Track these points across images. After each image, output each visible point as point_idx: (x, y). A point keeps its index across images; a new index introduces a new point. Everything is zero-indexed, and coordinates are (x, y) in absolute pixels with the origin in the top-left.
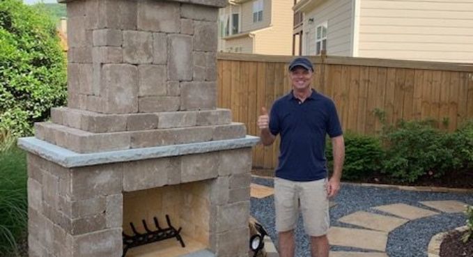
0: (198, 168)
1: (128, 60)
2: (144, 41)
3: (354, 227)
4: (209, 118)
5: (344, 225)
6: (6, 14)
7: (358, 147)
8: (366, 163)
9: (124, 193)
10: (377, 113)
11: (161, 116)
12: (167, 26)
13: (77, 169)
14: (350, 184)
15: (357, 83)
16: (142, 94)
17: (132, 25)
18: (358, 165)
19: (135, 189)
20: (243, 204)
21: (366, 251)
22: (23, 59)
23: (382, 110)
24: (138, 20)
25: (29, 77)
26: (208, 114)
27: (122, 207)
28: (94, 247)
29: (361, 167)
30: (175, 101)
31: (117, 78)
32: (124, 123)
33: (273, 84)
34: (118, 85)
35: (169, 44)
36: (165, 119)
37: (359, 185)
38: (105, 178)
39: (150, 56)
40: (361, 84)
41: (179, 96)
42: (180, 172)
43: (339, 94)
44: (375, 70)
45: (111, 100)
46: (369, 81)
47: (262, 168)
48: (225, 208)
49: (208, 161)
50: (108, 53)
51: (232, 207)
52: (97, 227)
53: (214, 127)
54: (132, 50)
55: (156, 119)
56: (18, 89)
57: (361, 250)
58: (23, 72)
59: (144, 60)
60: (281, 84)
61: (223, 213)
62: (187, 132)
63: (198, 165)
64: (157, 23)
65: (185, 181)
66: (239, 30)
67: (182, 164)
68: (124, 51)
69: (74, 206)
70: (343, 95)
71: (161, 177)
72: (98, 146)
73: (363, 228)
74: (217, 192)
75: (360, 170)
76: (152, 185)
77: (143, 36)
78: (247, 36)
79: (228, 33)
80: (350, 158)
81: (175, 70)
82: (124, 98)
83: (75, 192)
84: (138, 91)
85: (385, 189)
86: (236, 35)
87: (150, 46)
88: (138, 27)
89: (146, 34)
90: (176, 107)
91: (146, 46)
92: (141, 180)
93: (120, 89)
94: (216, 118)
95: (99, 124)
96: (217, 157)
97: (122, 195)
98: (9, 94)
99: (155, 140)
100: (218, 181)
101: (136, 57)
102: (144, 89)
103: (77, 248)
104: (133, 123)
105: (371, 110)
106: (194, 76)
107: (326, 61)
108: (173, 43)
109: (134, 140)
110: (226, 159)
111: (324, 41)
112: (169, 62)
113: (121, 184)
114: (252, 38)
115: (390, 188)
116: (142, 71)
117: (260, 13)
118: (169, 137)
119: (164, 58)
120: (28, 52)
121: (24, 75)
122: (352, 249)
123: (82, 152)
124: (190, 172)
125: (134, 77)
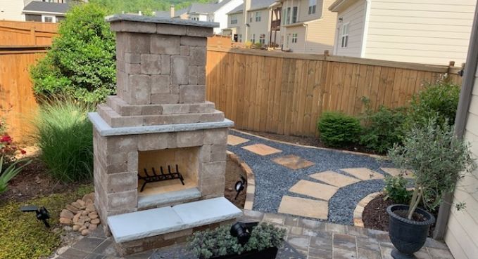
0: (189, 139)
1: (144, 72)
2: (155, 60)
3: (318, 181)
4: (199, 109)
5: (312, 180)
6: (98, 26)
7: (342, 124)
8: (347, 136)
9: (139, 151)
10: (363, 100)
11: (165, 106)
12: (170, 51)
13: (109, 137)
14: (334, 150)
15: (351, 76)
16: (153, 92)
17: (147, 51)
18: (340, 138)
19: (146, 150)
20: (220, 163)
21: (315, 199)
22: (106, 57)
23: (368, 98)
24: (151, 48)
25: (111, 68)
26: (198, 106)
27: (137, 160)
28: (120, 182)
29: (342, 139)
30: (176, 97)
31: (137, 83)
32: (140, 110)
33: (288, 74)
34: (137, 87)
35: (171, 61)
36: (167, 109)
37: (340, 151)
38: (127, 143)
39: (159, 69)
40: (354, 77)
41: (179, 94)
42: (176, 141)
43: (336, 83)
44: (365, 67)
45: (133, 96)
46: (359, 75)
47: (276, 133)
48: (208, 165)
49: (196, 136)
50: (132, 68)
51: (214, 164)
52: (122, 170)
53: (201, 114)
54: (147, 66)
55: (161, 109)
56: (103, 76)
57: (312, 198)
58: (107, 65)
59: (155, 72)
60: (294, 74)
61: (206, 167)
62: (181, 117)
63: (189, 137)
64: (164, 49)
65: (179, 146)
66: (297, 20)
67: (178, 137)
68: (142, 67)
69: (108, 157)
70: (339, 85)
71: (164, 144)
72: (122, 123)
73: (324, 183)
74: (204, 154)
75: (341, 142)
76: (157, 148)
77: (154, 58)
78: (301, 25)
79: (289, 20)
80: (335, 132)
81: (176, 78)
82: (142, 95)
83: (108, 150)
84: (150, 90)
85: (359, 156)
86: (294, 24)
87: (159, 63)
88: (151, 52)
89: (156, 56)
90: (177, 101)
91: (156, 63)
92: (150, 145)
93: (138, 90)
94: (203, 109)
95: (125, 111)
96: (202, 133)
97: (137, 153)
98: (97, 79)
99: (160, 121)
100: (203, 148)
101: (149, 70)
102: (154, 90)
103: (110, 181)
104: (146, 111)
105: (359, 97)
106: (190, 81)
108: (175, 61)
109: (146, 121)
110: (209, 135)
111: (347, 37)
112: (172, 74)
113: (137, 146)
114: (305, 27)
115: (363, 156)
116: (154, 79)
117: (314, 7)
118: (169, 120)
119: (168, 71)
120: (110, 52)
121: (107, 67)
122: (306, 197)
123: (112, 127)
124: (183, 141)
125: (148, 82)
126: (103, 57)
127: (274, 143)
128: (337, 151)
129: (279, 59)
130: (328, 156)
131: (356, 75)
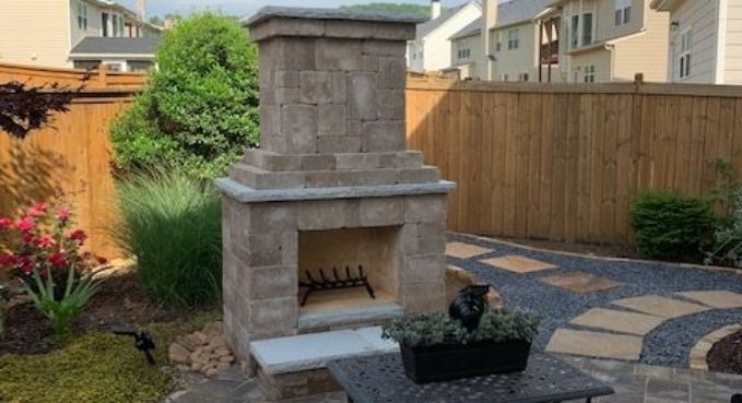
0: (380, 213)
1: (305, 100)
2: (323, 80)
3: (628, 310)
4: (395, 161)
5: (613, 307)
6: (221, 48)
7: (676, 211)
8: (688, 234)
9: (299, 231)
10: (718, 166)
11: (339, 156)
12: (347, 64)
13: (253, 204)
14: (664, 263)
15: (690, 121)
16: (319, 133)
17: (310, 65)
18: (672, 237)
19: (310, 228)
20: (435, 256)
21: (618, 333)
22: (236, 99)
23: (726, 160)
24: (317, 60)
25: (243, 118)
26: (394, 156)
27: (296, 245)
28: (270, 281)
29: (676, 240)
30: (357, 142)
31: (294, 118)
32: (299, 163)
33: (565, 123)
34: (294, 125)
35: (349, 82)
36: (344, 160)
37: (676, 265)
38: (280, 215)
39: (329, 95)
40: (695, 122)
41: (361, 136)
42: (358, 215)
43: (663, 136)
44: (717, 102)
45: (288, 140)
46: (706, 117)
48: (414, 259)
49: (391, 206)
50: (286, 93)
51: (423, 258)
52: (273, 261)
53: (398, 170)
54: (310, 89)
55: (333, 160)
56: (231, 131)
57: (612, 332)
58: (236, 113)
59: (323, 100)
61: (410, 263)
62: (365, 173)
63: (381, 209)
64: (336, 62)
65: (365, 224)
66: (593, 39)
67: (361, 210)
68: (301, 92)
69: (250, 239)
70: (667, 138)
71: (337, 219)
72: (273, 184)
73: (638, 312)
74: (407, 239)
75: (675, 245)
76: (329, 226)
77: (323, 75)
78: (601, 48)
79: (576, 42)
80: (664, 226)
81: (356, 110)
82: (302, 139)
83: (252, 227)
84: (317, 130)
85: (713, 273)
86: (587, 47)
87: (329, 86)
88: (317, 67)
89: (325, 73)
90: (357, 148)
91: (324, 85)
92: (317, 220)
93: (297, 130)
94: (402, 160)
95: (276, 163)
96: (402, 202)
97: (296, 234)
98: (221, 137)
99: (332, 180)
100: (404, 229)
101: (314, 97)
102: (322, 129)
103: (254, 280)
104: (309, 163)
105: (710, 161)
106: (379, 115)
107: (642, 89)
108: (354, 82)
109: (309, 180)
110: (414, 205)
111: (688, 56)
112: (349, 101)
113: (296, 221)
114: (609, 51)
115: (721, 272)
116: (321, 111)
117: (627, 10)
118: (347, 179)
119: (344, 97)
120: (243, 90)
121: (237, 116)
122: (602, 330)
123: (258, 189)
124: (371, 216)
125: (312, 117)
126: (231, 99)
127: (542, 253)
128: (670, 265)
129: (546, 97)
130: (650, 273)
131: (699, 117)
